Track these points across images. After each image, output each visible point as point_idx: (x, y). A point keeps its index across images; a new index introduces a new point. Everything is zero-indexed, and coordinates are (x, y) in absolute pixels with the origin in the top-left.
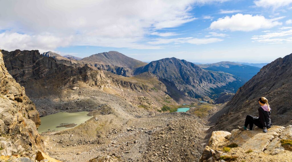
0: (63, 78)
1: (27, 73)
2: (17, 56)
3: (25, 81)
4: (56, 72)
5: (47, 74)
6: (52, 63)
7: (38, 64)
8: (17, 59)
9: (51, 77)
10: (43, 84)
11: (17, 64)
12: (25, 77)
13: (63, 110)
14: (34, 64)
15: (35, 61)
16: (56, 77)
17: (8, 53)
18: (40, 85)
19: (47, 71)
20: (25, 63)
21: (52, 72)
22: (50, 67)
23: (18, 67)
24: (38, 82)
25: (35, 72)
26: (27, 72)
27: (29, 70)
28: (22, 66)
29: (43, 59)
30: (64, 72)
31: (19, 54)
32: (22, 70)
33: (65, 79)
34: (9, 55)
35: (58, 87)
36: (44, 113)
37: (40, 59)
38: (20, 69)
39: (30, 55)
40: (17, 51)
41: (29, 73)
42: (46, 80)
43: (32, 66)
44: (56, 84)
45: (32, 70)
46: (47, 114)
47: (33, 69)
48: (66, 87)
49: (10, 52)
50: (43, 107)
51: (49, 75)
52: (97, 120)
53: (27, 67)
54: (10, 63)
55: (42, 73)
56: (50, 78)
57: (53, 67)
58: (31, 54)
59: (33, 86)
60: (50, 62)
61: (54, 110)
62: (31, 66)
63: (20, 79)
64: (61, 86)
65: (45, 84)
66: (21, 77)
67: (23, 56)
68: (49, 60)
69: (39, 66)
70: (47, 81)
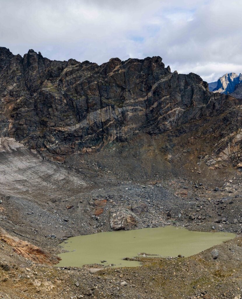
0: (217, 134)
1: (131, 118)
2: (112, 74)
3: (126, 139)
4: (201, 115)
5: (178, 120)
6: (193, 91)
7: (158, 95)
8: (113, 81)
9: (187, 130)
10: (164, 147)
11: (112, 95)
12: (125, 129)
13: (180, 220)
14: (150, 94)
15: (151, 87)
16: (201, 130)
17: (96, 69)
18: (156, 151)
19: (177, 112)
20: (129, 91)
21: (191, 116)
22: (186, 101)
23: (113, 103)
24: (154, 143)
25: (151, 115)
26: (130, 114)
27: (136, 110)
28: (121, 100)
29: (170, 80)
30: (222, 116)
31: (116, 69)
32: (120, 110)
33: (222, 136)
34: (97, 73)
35: (200, 158)
36: (129, 221)
37: (163, 80)
38: (115, 106)
39: (141, 69)
40: (115, 61)
41: (134, 119)
42: (173, 136)
43: (146, 98)
44: (197, 150)
45: (144, 110)
46: (135, 225)
47: (147, 107)
48: (219, 159)
49: (101, 66)
50: (135, 206)
51: (182, 123)
52: (215, 258)
53: (132, 101)
54: (97, 93)
55: (165, 119)
56: (185, 132)
57: (195, 103)
58: (143, 67)
59: (140, 153)
60: (189, 87)
61: (161, 219)
62: (141, 99)
63: (115, 132)
64: (207, 157)
65: (169, 147)
66: (116, 127)
67: (124, 73)
68: (187, 84)
69: (160, 98)
70: (175, 141)
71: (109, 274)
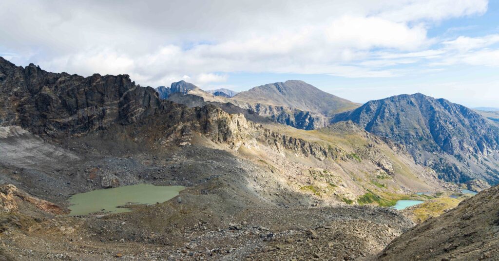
0: (166, 125)
1: (109, 114)
2: (94, 84)
3: (106, 128)
4: (155, 113)
5: (140, 116)
6: (150, 98)
7: (127, 100)
8: (95, 89)
9: (147, 123)
10: (132, 133)
11: (95, 98)
12: (105, 121)
13: (148, 179)
14: (122, 99)
15: (122, 94)
16: (155, 122)
17: (83, 80)
18: (127, 136)
19: (140, 111)
20: (107, 96)
21: (149, 114)
22: (146, 104)
23: (96, 104)
24: (125, 130)
25: (122, 112)
26: (108, 111)
27: (112, 109)
28: (102, 102)
29: (135, 90)
30: (168, 114)
31: (97, 81)
32: (101, 108)
33: (169, 126)
34: (83, 83)
35: (155, 140)
36: (114, 181)
37: (130, 90)
38: (98, 106)
39: (115, 82)
40: (96, 76)
41: (111, 115)
42: (138, 126)
43: (119, 101)
44: (153, 135)
45: (118, 109)
46: (119, 184)
47: (120, 107)
48: (168, 141)
49: (86, 78)
50: (117, 172)
51: (143, 118)
52: (180, 203)
53: (109, 103)
54: (84, 96)
55: (132, 115)
56: (145, 123)
57: (151, 106)
58: (117, 81)
59: (116, 137)
60: (148, 95)
61: (135, 179)
62: (116, 102)
63: (98, 123)
64: (160, 139)
65: (135, 133)
66: (99, 120)
67: (104, 84)
68: (146, 93)
69: (129, 102)
70: (139, 129)
71: (112, 218)
